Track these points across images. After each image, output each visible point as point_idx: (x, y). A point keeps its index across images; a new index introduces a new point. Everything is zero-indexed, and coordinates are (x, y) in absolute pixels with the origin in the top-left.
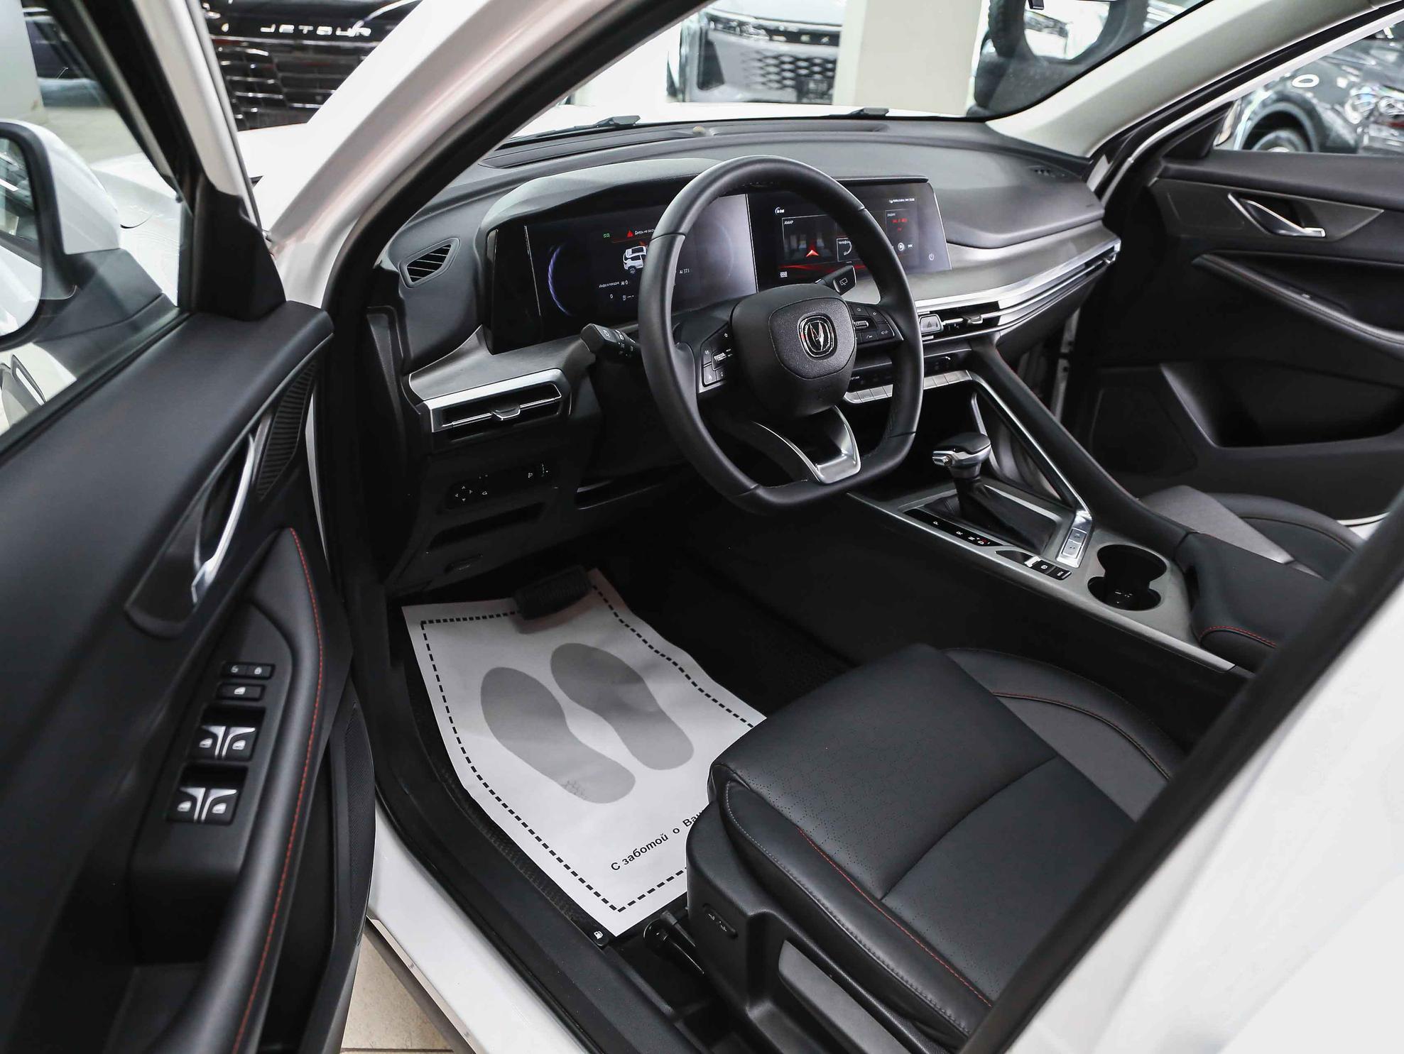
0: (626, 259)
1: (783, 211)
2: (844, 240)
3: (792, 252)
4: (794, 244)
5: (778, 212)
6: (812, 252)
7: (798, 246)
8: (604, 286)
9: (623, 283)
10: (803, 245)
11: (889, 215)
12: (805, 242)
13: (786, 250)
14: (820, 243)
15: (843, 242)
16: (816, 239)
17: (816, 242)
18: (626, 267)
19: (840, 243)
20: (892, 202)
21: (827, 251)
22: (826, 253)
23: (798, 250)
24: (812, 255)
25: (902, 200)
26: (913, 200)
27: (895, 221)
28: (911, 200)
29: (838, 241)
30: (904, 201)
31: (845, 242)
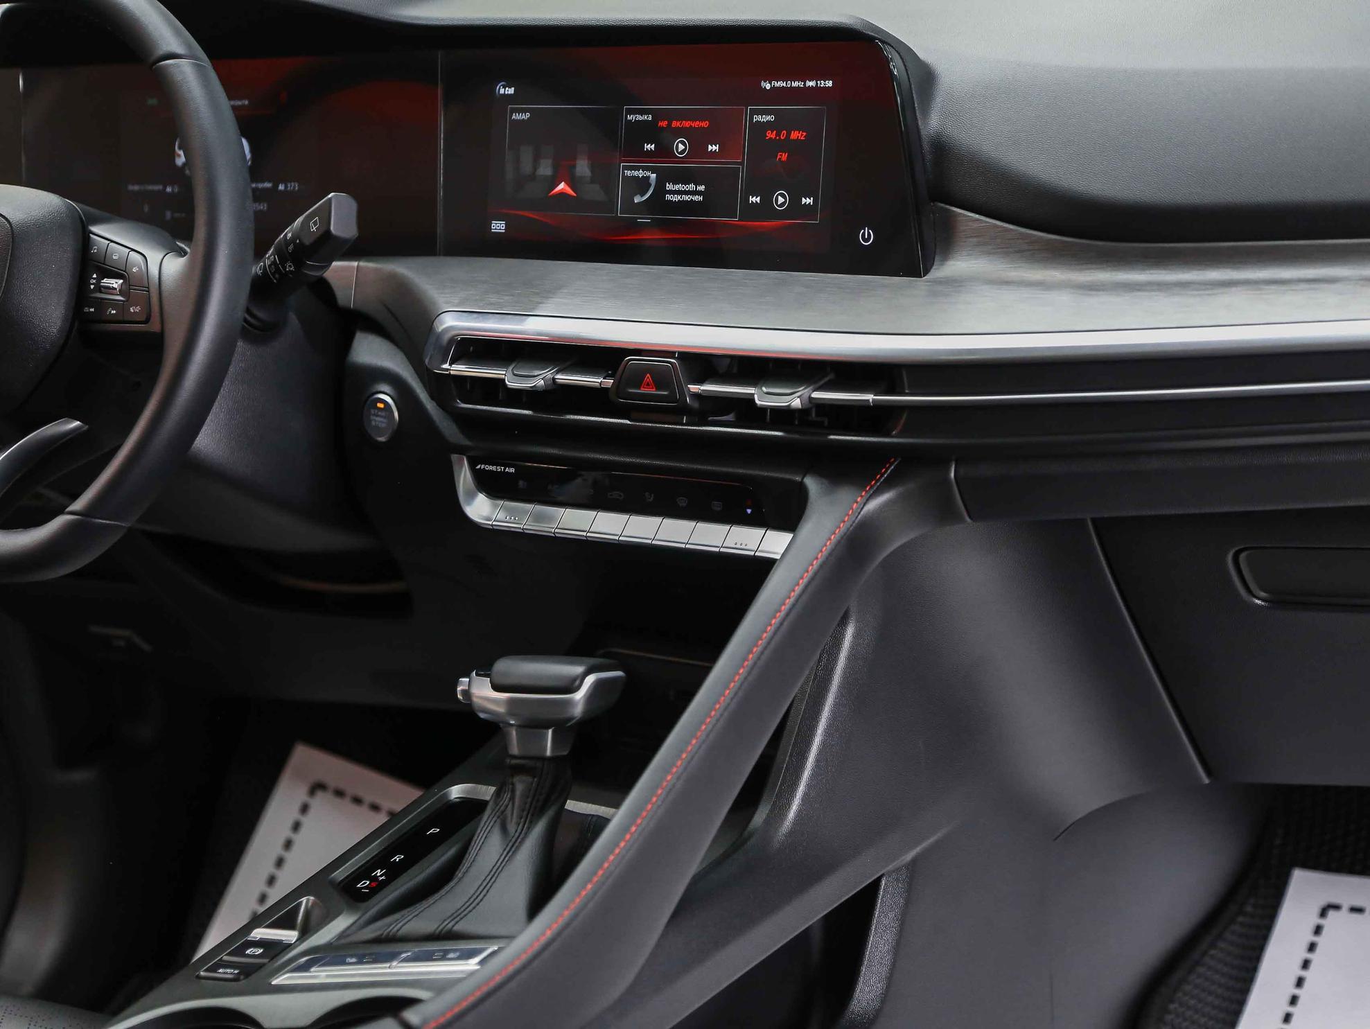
1: (511, 91)
2: (637, 168)
3: (522, 180)
4: (527, 167)
5: (502, 91)
6: (562, 186)
7: (535, 169)
8: (136, 188)
9: (169, 189)
10: (545, 169)
11: (757, 118)
12: (550, 162)
13: (510, 175)
14: (583, 168)
15: (636, 173)
16: (575, 159)
17: (574, 166)
19: (628, 173)
20: (768, 86)
21: (597, 187)
22: (594, 192)
23: (533, 177)
24: (562, 194)
25: (796, 84)
26: (830, 84)
27: (771, 135)
28: (822, 84)
29: (626, 168)
30: (801, 84)
31: (640, 174)
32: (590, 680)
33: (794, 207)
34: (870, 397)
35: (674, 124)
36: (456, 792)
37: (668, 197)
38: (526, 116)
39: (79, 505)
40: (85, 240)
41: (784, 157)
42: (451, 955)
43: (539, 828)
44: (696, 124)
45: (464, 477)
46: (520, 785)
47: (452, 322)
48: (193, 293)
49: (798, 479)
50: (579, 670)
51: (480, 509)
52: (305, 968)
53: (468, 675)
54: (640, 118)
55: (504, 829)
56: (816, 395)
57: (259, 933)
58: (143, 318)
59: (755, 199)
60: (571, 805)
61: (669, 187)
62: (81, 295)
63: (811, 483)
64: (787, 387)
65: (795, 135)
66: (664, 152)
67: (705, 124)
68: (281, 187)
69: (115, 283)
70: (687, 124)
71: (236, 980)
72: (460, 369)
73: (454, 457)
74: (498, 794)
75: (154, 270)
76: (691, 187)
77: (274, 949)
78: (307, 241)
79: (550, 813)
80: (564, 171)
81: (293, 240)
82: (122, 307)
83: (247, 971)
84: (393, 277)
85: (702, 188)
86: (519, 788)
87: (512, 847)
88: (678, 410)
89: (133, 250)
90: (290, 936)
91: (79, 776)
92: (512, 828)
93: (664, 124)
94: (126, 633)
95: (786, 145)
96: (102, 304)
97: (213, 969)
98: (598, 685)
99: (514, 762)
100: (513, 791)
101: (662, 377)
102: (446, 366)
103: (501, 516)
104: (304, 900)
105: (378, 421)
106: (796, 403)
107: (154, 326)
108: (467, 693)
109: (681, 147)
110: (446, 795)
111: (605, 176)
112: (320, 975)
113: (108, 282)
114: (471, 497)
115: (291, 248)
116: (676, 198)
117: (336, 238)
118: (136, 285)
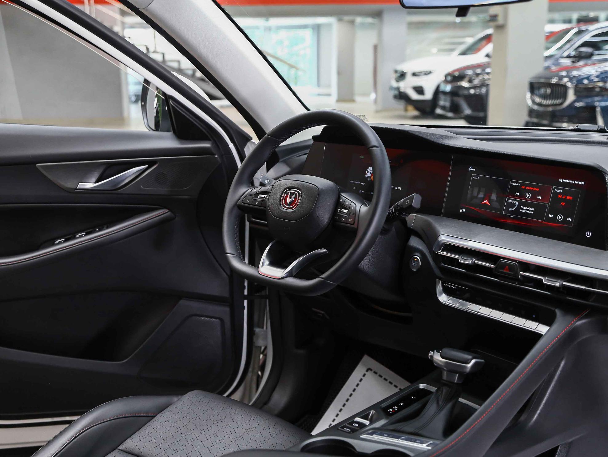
0: (368, 172)
1: (474, 170)
2: (512, 200)
3: (473, 197)
4: (475, 193)
5: (471, 169)
6: (486, 201)
7: (478, 195)
8: (352, 182)
9: (362, 184)
10: (481, 195)
11: (556, 190)
12: (483, 193)
13: (469, 195)
14: (494, 197)
15: (511, 201)
16: (492, 194)
17: (491, 196)
18: (366, 176)
19: (509, 201)
20: (562, 181)
21: (497, 204)
22: (496, 205)
23: (477, 197)
24: (485, 204)
25: (571, 182)
26: (583, 183)
27: (560, 196)
28: (581, 183)
29: (508, 199)
30: (573, 182)
31: (513, 202)
32: (473, 361)
33: (564, 221)
34: (584, 287)
35: (527, 188)
36: (422, 386)
37: (521, 210)
38: (477, 178)
39: (324, 276)
40: (339, 197)
41: (564, 204)
42: (418, 441)
43: (449, 406)
44: (534, 189)
45: (439, 287)
46: (445, 390)
47: (443, 238)
48: (369, 217)
49: (553, 309)
50: (470, 357)
51: (443, 298)
52: (371, 434)
53: (433, 351)
54: (515, 184)
55: (438, 403)
56: (564, 283)
57: (357, 419)
58: (352, 223)
59: (551, 216)
60: (461, 400)
61: (522, 207)
62: (335, 213)
63: (558, 312)
64: (555, 279)
65: (568, 198)
66: (522, 196)
67: (538, 189)
68: (396, 188)
69: (346, 211)
70: (531, 188)
71: (349, 433)
72: (444, 253)
73: (437, 280)
74: (437, 391)
75: (358, 209)
76: (530, 208)
77: (362, 425)
78: (404, 207)
79: (453, 401)
80: (487, 196)
81: (400, 205)
82: (347, 219)
83: (353, 431)
84: (426, 221)
85: (533, 209)
86: (444, 391)
87: (440, 409)
88: (515, 279)
89: (353, 202)
90: (367, 422)
91: (301, 352)
92: (440, 403)
93: (523, 187)
94: (323, 312)
95: (565, 200)
96: (341, 217)
97: (343, 427)
98: (476, 363)
99: (444, 382)
100: (442, 392)
101: (511, 268)
102: (440, 252)
103: (450, 301)
104: (372, 411)
105: (414, 264)
106: (557, 285)
107: (355, 226)
108: (432, 357)
109: (528, 195)
110: (418, 387)
111: (501, 200)
112: (376, 437)
113: (343, 210)
114: (441, 294)
115: (399, 208)
116: (524, 211)
117: (414, 207)
118: (353, 213)
